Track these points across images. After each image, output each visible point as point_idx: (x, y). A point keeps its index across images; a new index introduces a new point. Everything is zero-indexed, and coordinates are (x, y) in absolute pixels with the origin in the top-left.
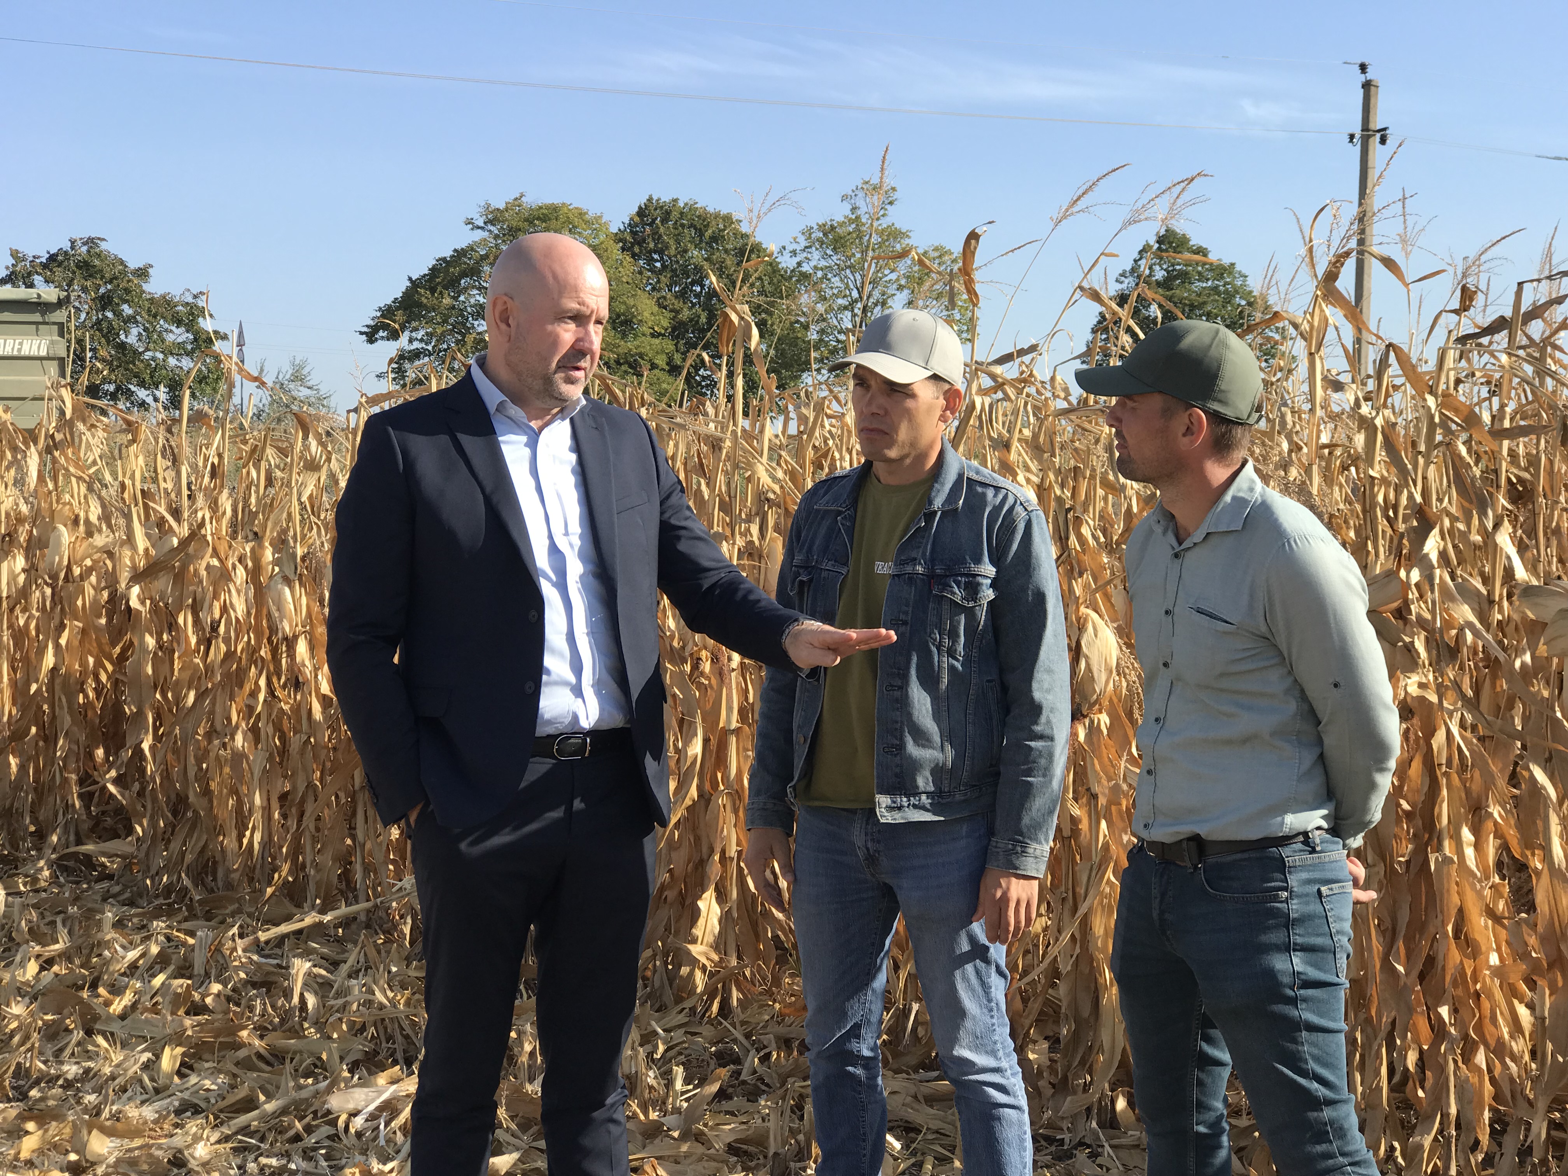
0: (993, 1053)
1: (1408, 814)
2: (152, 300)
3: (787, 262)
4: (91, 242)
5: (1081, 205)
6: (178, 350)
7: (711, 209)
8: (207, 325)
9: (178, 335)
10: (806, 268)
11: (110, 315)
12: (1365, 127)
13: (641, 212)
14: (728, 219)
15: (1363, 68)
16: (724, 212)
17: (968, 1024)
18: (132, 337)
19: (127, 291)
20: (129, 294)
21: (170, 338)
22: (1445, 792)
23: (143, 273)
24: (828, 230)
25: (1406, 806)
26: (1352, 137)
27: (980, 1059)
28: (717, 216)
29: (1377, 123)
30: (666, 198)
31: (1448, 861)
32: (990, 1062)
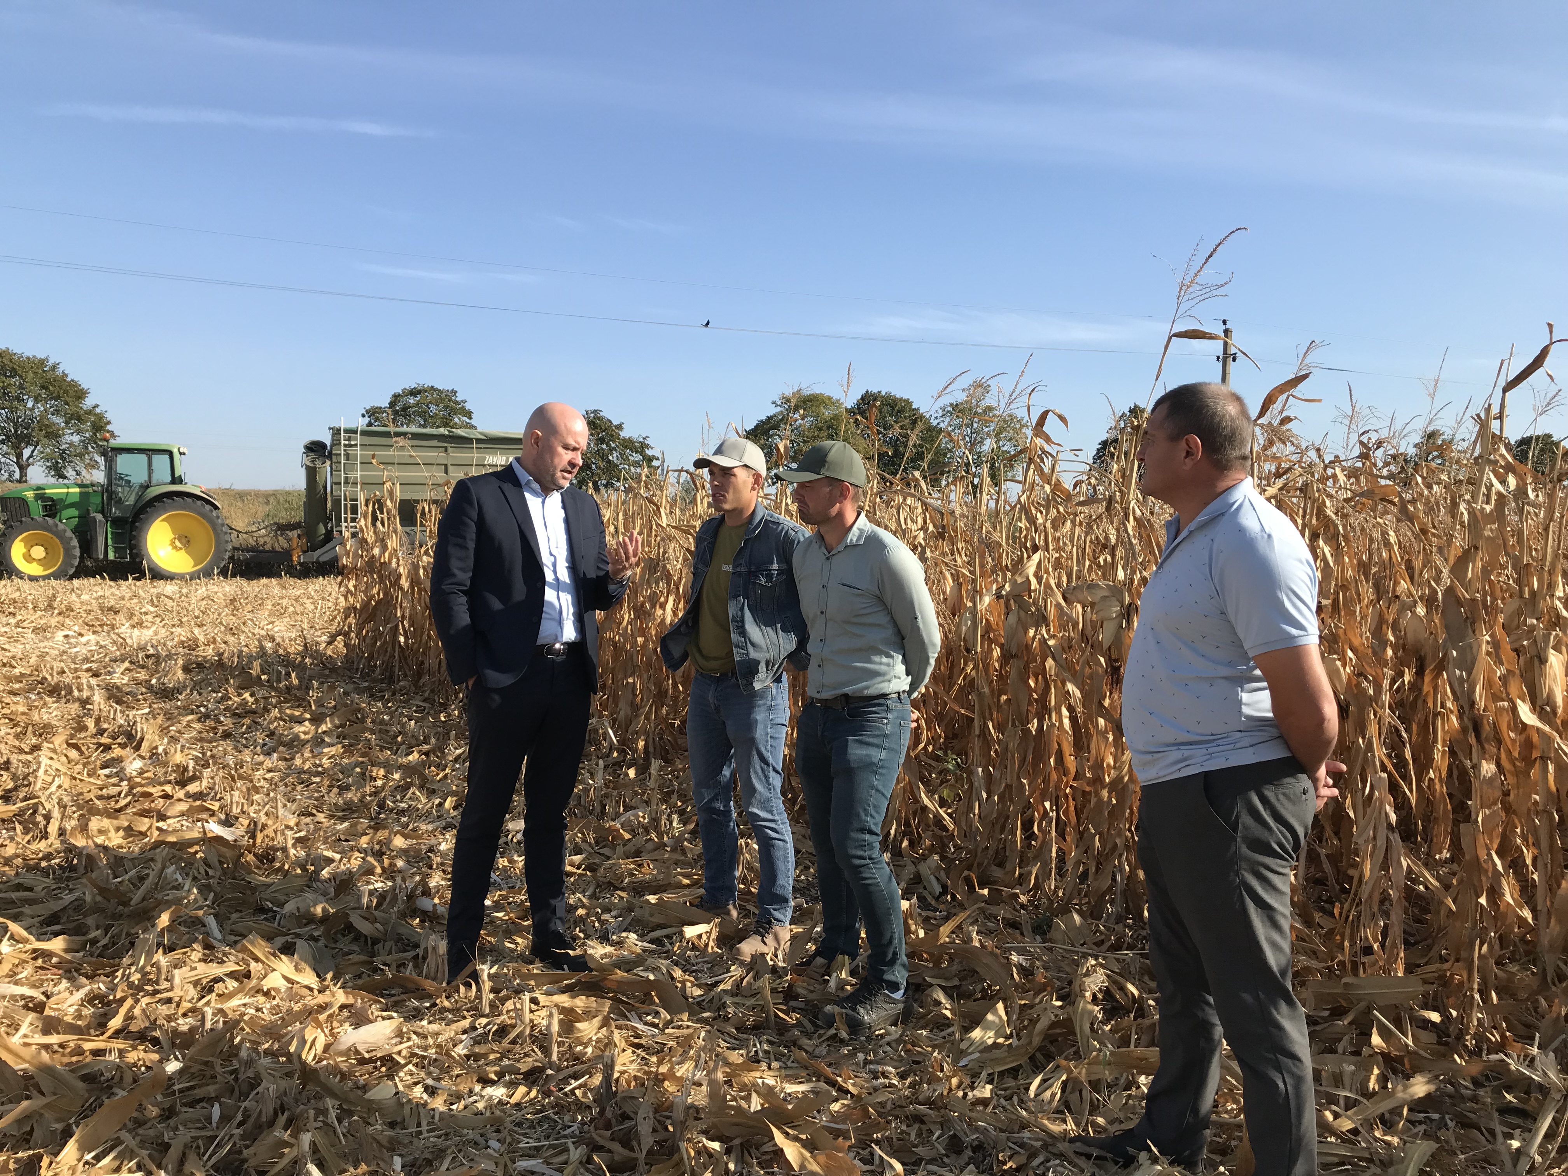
0: (771, 812)
1: (1036, 700)
2: (624, 439)
3: (934, 423)
4: (595, 412)
5: (948, 390)
6: (637, 464)
7: (898, 396)
8: (649, 452)
9: (638, 457)
10: (942, 425)
11: (604, 446)
12: (1225, 352)
13: (863, 398)
14: (908, 402)
15: (1224, 322)
16: (905, 397)
17: (757, 796)
18: (614, 457)
19: (612, 436)
20: (614, 437)
21: (631, 458)
22: (1053, 690)
23: (620, 427)
24: (955, 407)
25: (1035, 696)
26: (1218, 358)
27: (763, 814)
28: (901, 399)
29: (1233, 350)
30: (875, 391)
31: (1053, 725)
32: (770, 817)
